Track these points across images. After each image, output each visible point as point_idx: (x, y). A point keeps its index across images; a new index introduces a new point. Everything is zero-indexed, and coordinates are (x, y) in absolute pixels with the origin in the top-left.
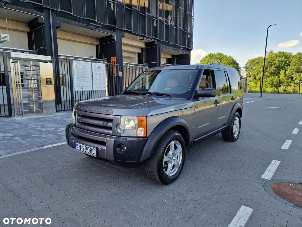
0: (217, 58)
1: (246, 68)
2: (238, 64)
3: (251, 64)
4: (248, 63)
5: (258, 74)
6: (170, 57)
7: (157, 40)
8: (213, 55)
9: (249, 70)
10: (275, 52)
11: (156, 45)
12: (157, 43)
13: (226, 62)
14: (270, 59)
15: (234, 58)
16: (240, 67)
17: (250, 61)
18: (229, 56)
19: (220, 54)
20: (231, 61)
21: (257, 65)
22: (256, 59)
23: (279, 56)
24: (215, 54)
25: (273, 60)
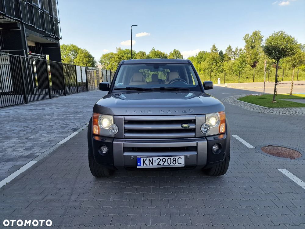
0: (72, 50)
1: (101, 62)
2: (93, 58)
3: (105, 59)
4: (102, 57)
5: (112, 68)
6: (34, 45)
7: (21, 22)
8: (67, 46)
9: (104, 64)
10: (123, 49)
11: (20, 28)
12: (20, 26)
13: (82, 55)
14: (120, 55)
15: (89, 52)
16: (96, 60)
17: (104, 56)
18: (83, 49)
19: (74, 46)
20: (87, 55)
21: (111, 59)
22: (109, 54)
23: (127, 53)
24: (68, 46)
25: (122, 57)
